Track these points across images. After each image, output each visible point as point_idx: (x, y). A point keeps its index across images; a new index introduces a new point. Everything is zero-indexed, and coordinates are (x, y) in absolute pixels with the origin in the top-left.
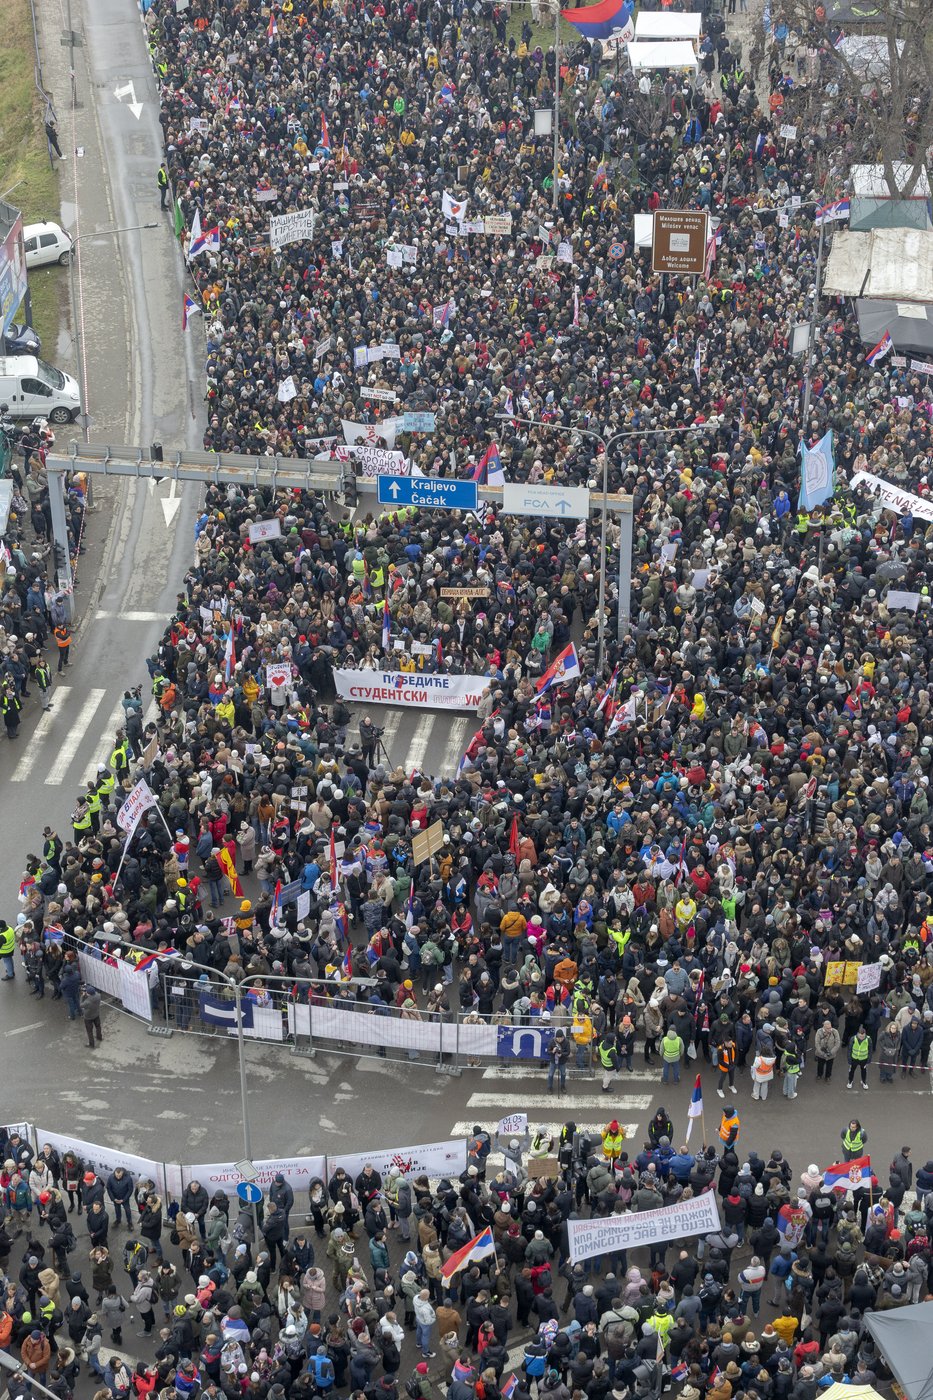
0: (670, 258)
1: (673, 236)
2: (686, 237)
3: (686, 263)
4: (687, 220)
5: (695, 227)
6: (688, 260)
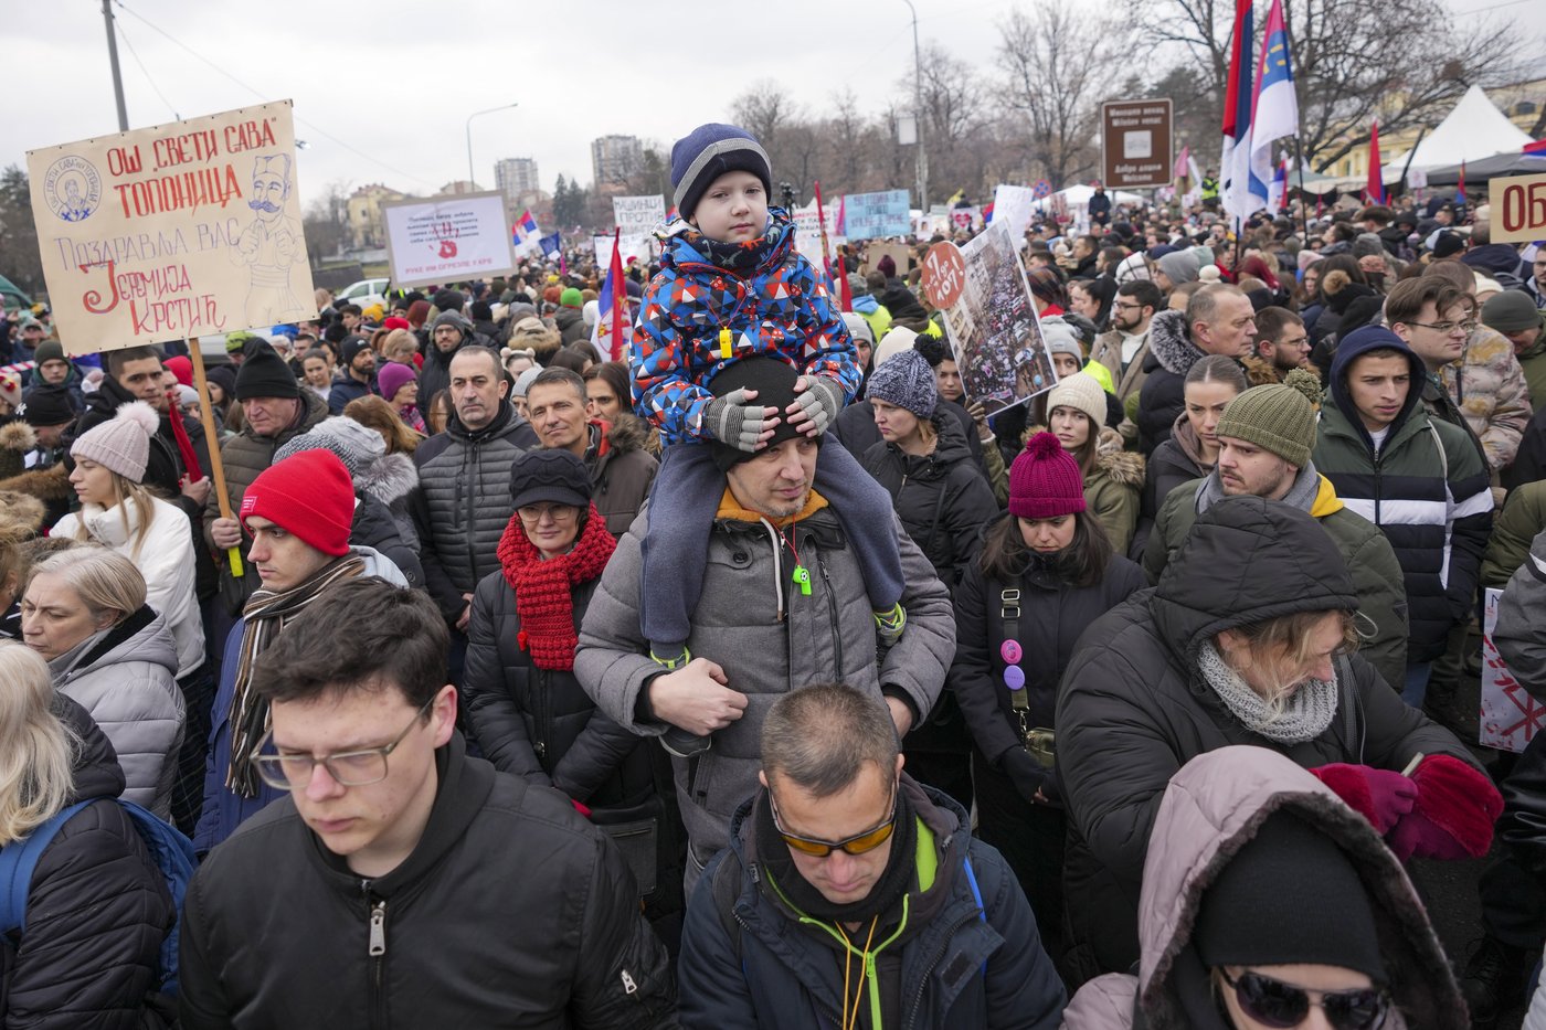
0: (1126, 168)
1: (1129, 137)
2: (1146, 136)
3: (1147, 173)
4: (1146, 111)
5: (1157, 121)
6: (1150, 168)
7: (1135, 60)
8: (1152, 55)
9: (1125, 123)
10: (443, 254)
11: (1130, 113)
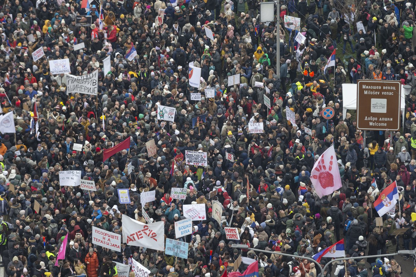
1: (374, 101)
2: (384, 101)
3: (384, 122)
4: (384, 88)
6: (386, 119)
11: (375, 88)
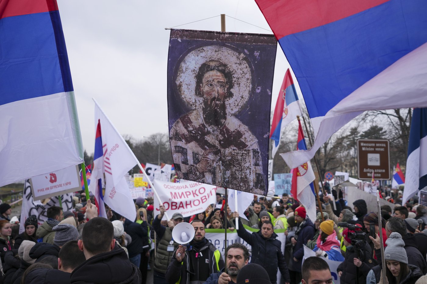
0: (369, 170)
1: (370, 156)
2: (377, 156)
3: (379, 173)
4: (377, 145)
5: (382, 150)
6: (380, 171)
7: (367, 121)
8: (375, 120)
9: (368, 149)
10: (52, 181)
11: (370, 145)
